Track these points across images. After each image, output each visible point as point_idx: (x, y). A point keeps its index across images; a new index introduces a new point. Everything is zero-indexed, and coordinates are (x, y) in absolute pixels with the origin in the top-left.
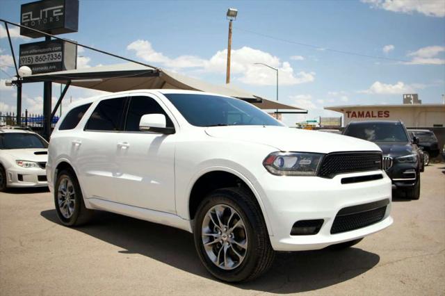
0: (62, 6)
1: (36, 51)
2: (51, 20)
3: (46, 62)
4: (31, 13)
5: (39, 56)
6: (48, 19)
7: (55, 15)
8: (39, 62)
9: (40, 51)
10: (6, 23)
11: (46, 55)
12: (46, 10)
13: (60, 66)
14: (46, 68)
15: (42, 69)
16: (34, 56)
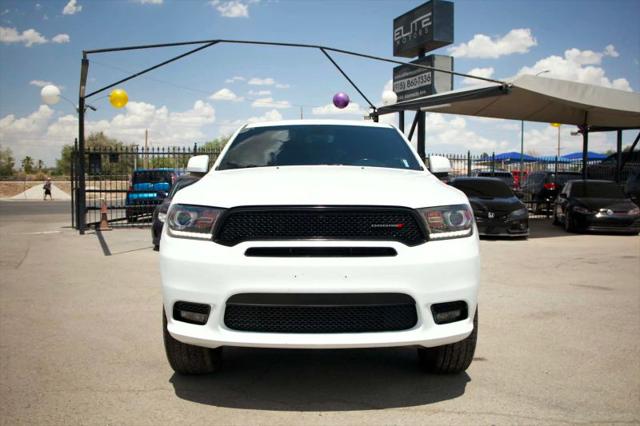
0: (430, 14)
1: (407, 74)
2: (420, 33)
3: (418, 86)
4: (402, 28)
5: (410, 79)
6: (418, 32)
7: (423, 26)
8: (411, 88)
9: (411, 73)
10: (322, 48)
11: (417, 77)
12: (415, 22)
13: (430, 89)
14: (417, 94)
15: (413, 95)
16: (406, 81)
